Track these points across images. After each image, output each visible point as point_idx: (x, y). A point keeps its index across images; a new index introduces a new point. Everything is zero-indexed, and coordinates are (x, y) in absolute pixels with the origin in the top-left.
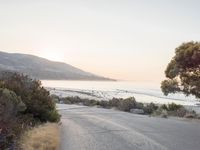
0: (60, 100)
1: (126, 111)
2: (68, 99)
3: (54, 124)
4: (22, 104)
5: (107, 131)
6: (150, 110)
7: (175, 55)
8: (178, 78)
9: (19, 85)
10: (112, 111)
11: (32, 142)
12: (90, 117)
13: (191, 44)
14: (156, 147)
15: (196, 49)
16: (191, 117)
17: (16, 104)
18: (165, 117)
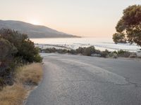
0: (42, 51)
1: (88, 55)
3: (38, 63)
4: (14, 48)
5: (75, 67)
7: (123, 15)
8: (125, 32)
9: (12, 37)
10: (79, 56)
11: (24, 73)
15: (138, 10)
16: (133, 57)
18: (115, 58)
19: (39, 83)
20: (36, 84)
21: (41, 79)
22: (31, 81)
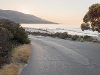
0: (30, 34)
1: (63, 39)
2: (34, 33)
3: (28, 45)
4: (12, 35)
5: (54, 48)
6: (75, 38)
7: (89, 11)
8: (90, 23)
9: (10, 26)
10: (56, 39)
12: (46, 42)
13: (98, 5)
14: (77, 56)
16: (95, 42)
17: (9, 35)
18: (82, 42)
19: (29, 61)
20: (26, 62)
21: (30, 58)
22: (23, 61)
